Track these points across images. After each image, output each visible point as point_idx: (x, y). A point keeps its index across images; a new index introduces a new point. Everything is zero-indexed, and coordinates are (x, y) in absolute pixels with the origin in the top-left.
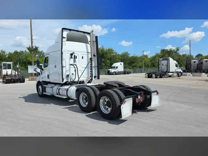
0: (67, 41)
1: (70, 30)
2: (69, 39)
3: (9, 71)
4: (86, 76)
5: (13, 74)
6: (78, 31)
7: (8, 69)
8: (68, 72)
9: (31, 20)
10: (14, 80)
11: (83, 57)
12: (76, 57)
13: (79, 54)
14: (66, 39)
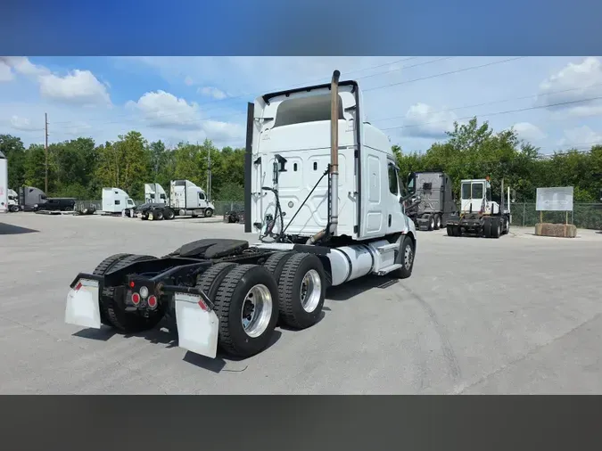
0: (275, 126)
1: (287, 93)
3: (476, 205)
4: (325, 223)
5: (488, 211)
6: (308, 89)
7: (475, 197)
8: (274, 208)
10: (467, 227)
11: (315, 164)
12: (295, 165)
13: (305, 156)
14: (273, 123)
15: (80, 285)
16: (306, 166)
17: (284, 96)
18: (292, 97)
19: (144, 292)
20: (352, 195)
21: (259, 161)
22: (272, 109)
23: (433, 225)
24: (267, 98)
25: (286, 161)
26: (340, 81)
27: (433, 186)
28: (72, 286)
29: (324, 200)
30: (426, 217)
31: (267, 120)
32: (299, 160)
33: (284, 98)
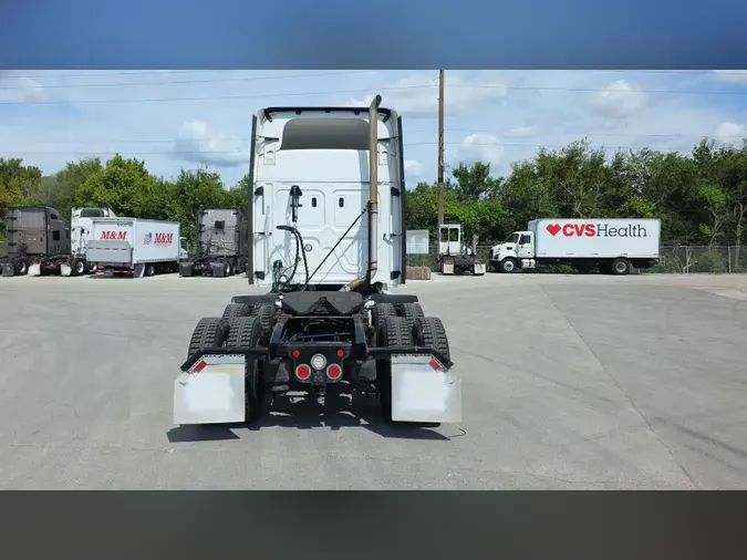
0: (281, 149)
1: (298, 110)
2: (293, 141)
4: (355, 269)
6: (328, 110)
7: (452, 240)
8: (283, 252)
9: (441, 72)
11: (341, 200)
12: (314, 200)
13: (328, 190)
14: (279, 144)
15: (203, 365)
16: (329, 201)
17: (294, 114)
18: (304, 115)
19: (319, 362)
20: (388, 237)
21: (260, 191)
22: (276, 127)
23: (228, 270)
24: (269, 113)
25: (301, 194)
26: (380, 106)
27: (226, 224)
28: (185, 367)
29: (353, 243)
30: (221, 262)
31: (269, 140)
32: (318, 193)
33: (293, 116)
